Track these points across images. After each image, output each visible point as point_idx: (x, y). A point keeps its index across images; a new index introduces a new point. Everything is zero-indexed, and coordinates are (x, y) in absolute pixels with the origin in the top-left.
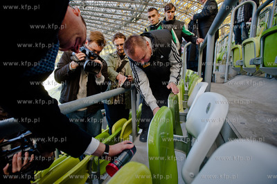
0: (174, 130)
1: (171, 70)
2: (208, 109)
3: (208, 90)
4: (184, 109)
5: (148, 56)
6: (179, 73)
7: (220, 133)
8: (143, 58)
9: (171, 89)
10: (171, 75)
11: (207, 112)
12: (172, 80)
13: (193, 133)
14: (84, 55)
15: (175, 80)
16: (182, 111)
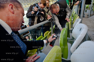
0: (68, 36)
1: (67, 14)
2: (80, 30)
3: (81, 22)
4: (71, 28)
5: (58, 11)
6: (70, 14)
7: (84, 37)
8: (56, 12)
9: (67, 20)
10: (67, 15)
11: (80, 31)
12: (67, 17)
13: (74, 37)
14: (38, 9)
15: (69, 17)
16: (70, 29)
